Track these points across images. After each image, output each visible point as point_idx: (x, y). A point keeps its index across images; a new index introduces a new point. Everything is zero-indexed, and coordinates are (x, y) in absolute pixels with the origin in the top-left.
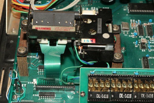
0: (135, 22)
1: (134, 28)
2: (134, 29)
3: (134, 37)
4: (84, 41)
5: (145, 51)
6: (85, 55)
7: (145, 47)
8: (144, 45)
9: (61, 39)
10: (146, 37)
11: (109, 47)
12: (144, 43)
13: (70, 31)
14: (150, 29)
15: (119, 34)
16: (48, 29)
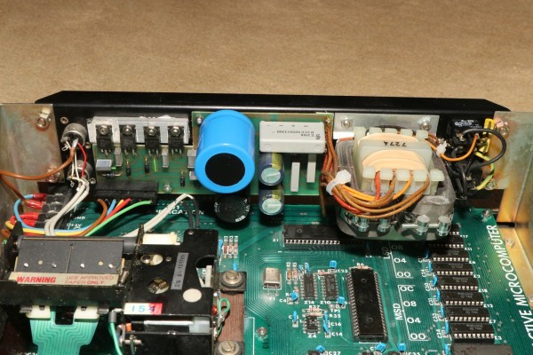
0: (298, 267)
1: (292, 282)
2: (293, 285)
3: (292, 303)
4: (131, 309)
5: (315, 336)
6: (138, 346)
7: (316, 328)
8: (313, 321)
9: (84, 307)
10: (322, 303)
11: (201, 326)
12: (314, 318)
13: (103, 285)
14: (332, 283)
15: (242, 293)
16: (48, 280)
